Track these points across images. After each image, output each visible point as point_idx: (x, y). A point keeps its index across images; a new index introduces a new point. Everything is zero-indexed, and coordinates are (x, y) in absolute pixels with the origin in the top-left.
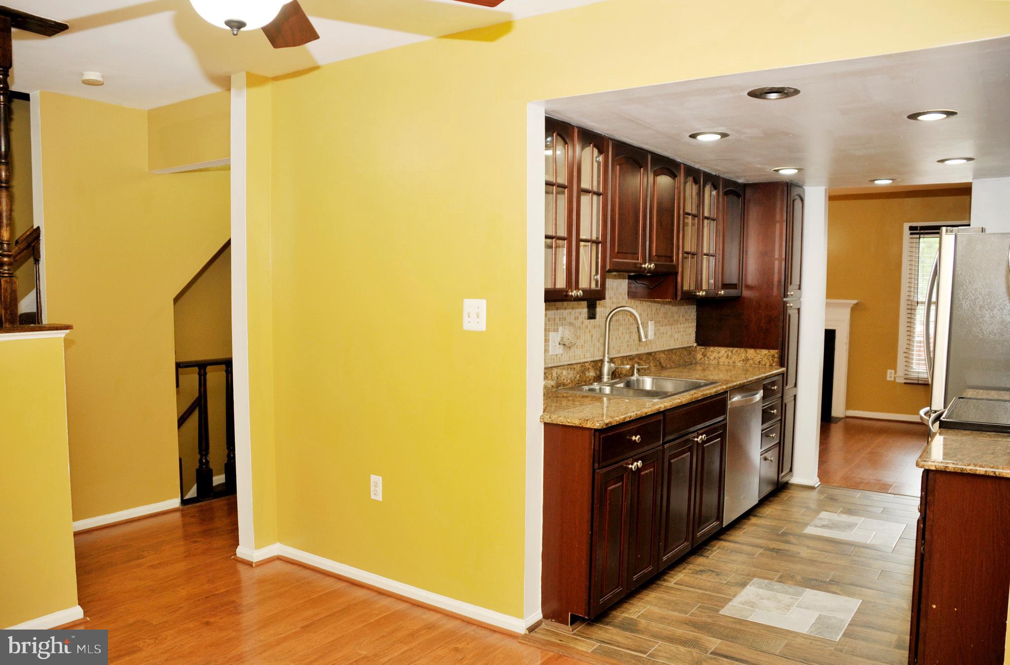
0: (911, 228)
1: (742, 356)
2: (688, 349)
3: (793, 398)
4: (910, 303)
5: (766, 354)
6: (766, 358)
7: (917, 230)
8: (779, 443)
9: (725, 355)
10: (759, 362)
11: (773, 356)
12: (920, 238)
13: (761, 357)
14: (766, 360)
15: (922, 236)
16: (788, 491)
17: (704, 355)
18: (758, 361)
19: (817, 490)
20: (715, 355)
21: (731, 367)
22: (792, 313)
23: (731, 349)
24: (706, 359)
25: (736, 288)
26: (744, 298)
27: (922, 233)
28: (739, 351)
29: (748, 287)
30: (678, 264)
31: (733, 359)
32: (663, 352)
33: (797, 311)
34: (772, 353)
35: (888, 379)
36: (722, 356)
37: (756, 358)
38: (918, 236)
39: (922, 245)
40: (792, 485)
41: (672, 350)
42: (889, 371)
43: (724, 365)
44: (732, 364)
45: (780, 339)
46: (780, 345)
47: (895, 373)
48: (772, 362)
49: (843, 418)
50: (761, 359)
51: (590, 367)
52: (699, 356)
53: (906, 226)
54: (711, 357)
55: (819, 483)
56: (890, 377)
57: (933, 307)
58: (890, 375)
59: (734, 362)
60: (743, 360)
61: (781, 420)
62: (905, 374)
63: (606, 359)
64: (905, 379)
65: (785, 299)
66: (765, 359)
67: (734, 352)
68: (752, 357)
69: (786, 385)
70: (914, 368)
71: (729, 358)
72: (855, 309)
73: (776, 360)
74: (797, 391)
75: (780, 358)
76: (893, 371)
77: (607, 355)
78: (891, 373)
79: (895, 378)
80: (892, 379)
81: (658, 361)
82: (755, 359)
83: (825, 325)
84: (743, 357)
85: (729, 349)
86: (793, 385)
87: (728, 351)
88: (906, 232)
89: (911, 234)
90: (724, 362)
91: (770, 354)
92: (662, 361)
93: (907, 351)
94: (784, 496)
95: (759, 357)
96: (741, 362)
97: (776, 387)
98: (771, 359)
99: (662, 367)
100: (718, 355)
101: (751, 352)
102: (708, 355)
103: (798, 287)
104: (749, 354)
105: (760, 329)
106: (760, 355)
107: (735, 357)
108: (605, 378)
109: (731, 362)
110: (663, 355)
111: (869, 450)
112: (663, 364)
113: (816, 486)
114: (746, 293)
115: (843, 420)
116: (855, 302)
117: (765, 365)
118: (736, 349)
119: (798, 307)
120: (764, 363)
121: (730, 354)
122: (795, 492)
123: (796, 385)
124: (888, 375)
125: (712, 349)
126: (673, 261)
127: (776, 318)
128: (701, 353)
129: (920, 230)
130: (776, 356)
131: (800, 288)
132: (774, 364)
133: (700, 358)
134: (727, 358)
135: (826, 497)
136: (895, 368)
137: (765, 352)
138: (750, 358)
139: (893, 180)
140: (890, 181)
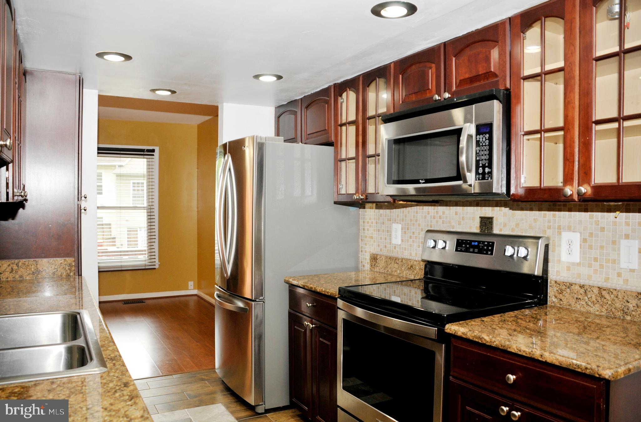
1: (31, 267)
5: (61, 263)
6: (62, 267)
9: (9, 270)
10: (54, 273)
11: (70, 265)
13: (56, 267)
14: (62, 270)
18: (52, 272)
21: (17, 282)
23: (16, 261)
31: (19, 272)
34: (69, 262)
36: (5, 271)
37: (50, 268)
43: (8, 280)
44: (18, 279)
45: (76, 246)
46: (75, 253)
48: (69, 271)
50: (55, 270)
59: (23, 276)
60: (34, 273)
65: (79, 203)
66: (60, 269)
67: (19, 264)
68: (45, 268)
71: (14, 271)
73: (73, 268)
82: (48, 269)
84: (33, 269)
87: (12, 264)
90: (7, 278)
91: (65, 263)
95: (53, 268)
96: (32, 275)
98: (67, 268)
101: (43, 263)
104: (41, 265)
106: (54, 265)
107: (23, 270)
109: (17, 276)
117: (61, 276)
118: (21, 261)
120: (60, 274)
121: (15, 267)
130: (73, 264)
134: (11, 272)
137: (60, 260)
138: (42, 270)
139: (173, 92)
140: (169, 93)
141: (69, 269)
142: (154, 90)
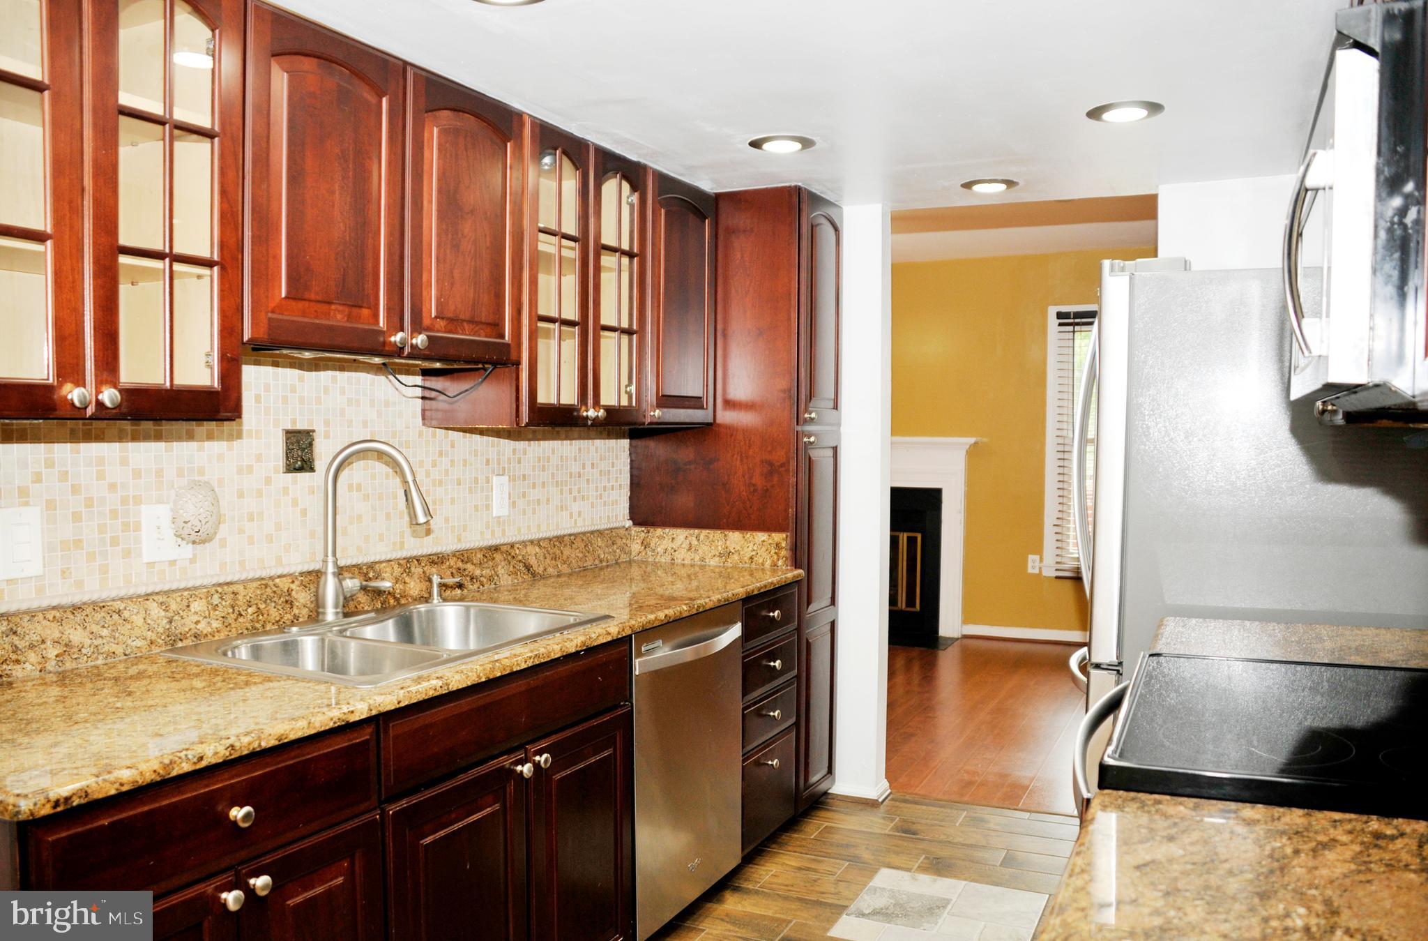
0: (1060, 315)
1: (717, 546)
2: (610, 535)
3: (828, 627)
4: (1061, 441)
5: (764, 541)
6: (764, 549)
7: (1070, 318)
8: (797, 724)
9: (686, 545)
10: (751, 558)
11: (778, 545)
12: (1074, 332)
13: (755, 548)
14: (765, 554)
15: (1077, 328)
16: (822, 814)
17: (645, 545)
18: (748, 556)
19: (882, 808)
20: (666, 543)
21: (697, 569)
22: (822, 457)
23: (697, 531)
24: (650, 553)
25: (702, 408)
26: (719, 425)
27: (1078, 324)
28: (711, 536)
29: (729, 404)
30: (519, 345)
31: (700, 551)
32: (537, 543)
33: (830, 453)
34: (777, 539)
35: (1030, 570)
36: (680, 547)
37: (746, 550)
38: (1071, 328)
39: (1077, 342)
40: (836, 797)
41: (560, 539)
42: (1031, 557)
43: (683, 565)
44: (699, 563)
45: (791, 511)
46: (792, 525)
47: (1041, 560)
48: (775, 557)
49: (958, 639)
50: (754, 553)
51: (293, 586)
52: (636, 547)
53: (1052, 311)
54: (659, 549)
55: (889, 791)
56: (1033, 568)
57: (1090, 448)
58: (1033, 564)
59: (703, 559)
60: (720, 555)
61: (798, 677)
62: (1057, 563)
63: (331, 569)
64: (1056, 570)
65: (799, 428)
66: (762, 552)
67: (702, 537)
68: (738, 548)
69: (809, 603)
70: (1071, 551)
71: (693, 549)
72: (974, 453)
73: (783, 553)
74: (837, 613)
75: (791, 550)
76: (1037, 557)
77: (330, 559)
78: (1034, 561)
79: (1040, 568)
80: (1036, 571)
81: (520, 561)
82: (742, 553)
83: (891, 481)
84: (720, 548)
85: (692, 531)
86: (828, 601)
87: (691, 535)
88: (1053, 321)
89: (1060, 325)
90: (683, 560)
91: (771, 541)
92: (533, 561)
93: (1059, 522)
94: (813, 828)
95: (751, 548)
96: (717, 559)
97: (776, 613)
98: (773, 551)
99: (534, 575)
100: (671, 545)
101: (735, 537)
102: (652, 545)
103: (831, 404)
104: (731, 543)
105: (752, 489)
106: (751, 545)
107: (706, 548)
108: (330, 614)
109: (697, 558)
110: (530, 549)
111: (992, 704)
112: (535, 567)
113: (880, 800)
114: (726, 417)
115: (959, 641)
116: (972, 440)
117: (763, 564)
118: (705, 532)
119: (835, 445)
120: (761, 561)
121: (695, 542)
122: (837, 816)
123: (833, 601)
124: (1030, 564)
125: (659, 531)
126: (503, 336)
127: (782, 465)
128: (639, 541)
129: (1074, 318)
130: (783, 545)
131: (836, 407)
132: (780, 563)
133: (637, 551)
134: (690, 549)
135: (896, 829)
136: (1039, 551)
137: (761, 536)
138: (733, 551)
139: (1010, 183)
140: (1003, 187)
141: (775, 553)
142: (968, 185)
